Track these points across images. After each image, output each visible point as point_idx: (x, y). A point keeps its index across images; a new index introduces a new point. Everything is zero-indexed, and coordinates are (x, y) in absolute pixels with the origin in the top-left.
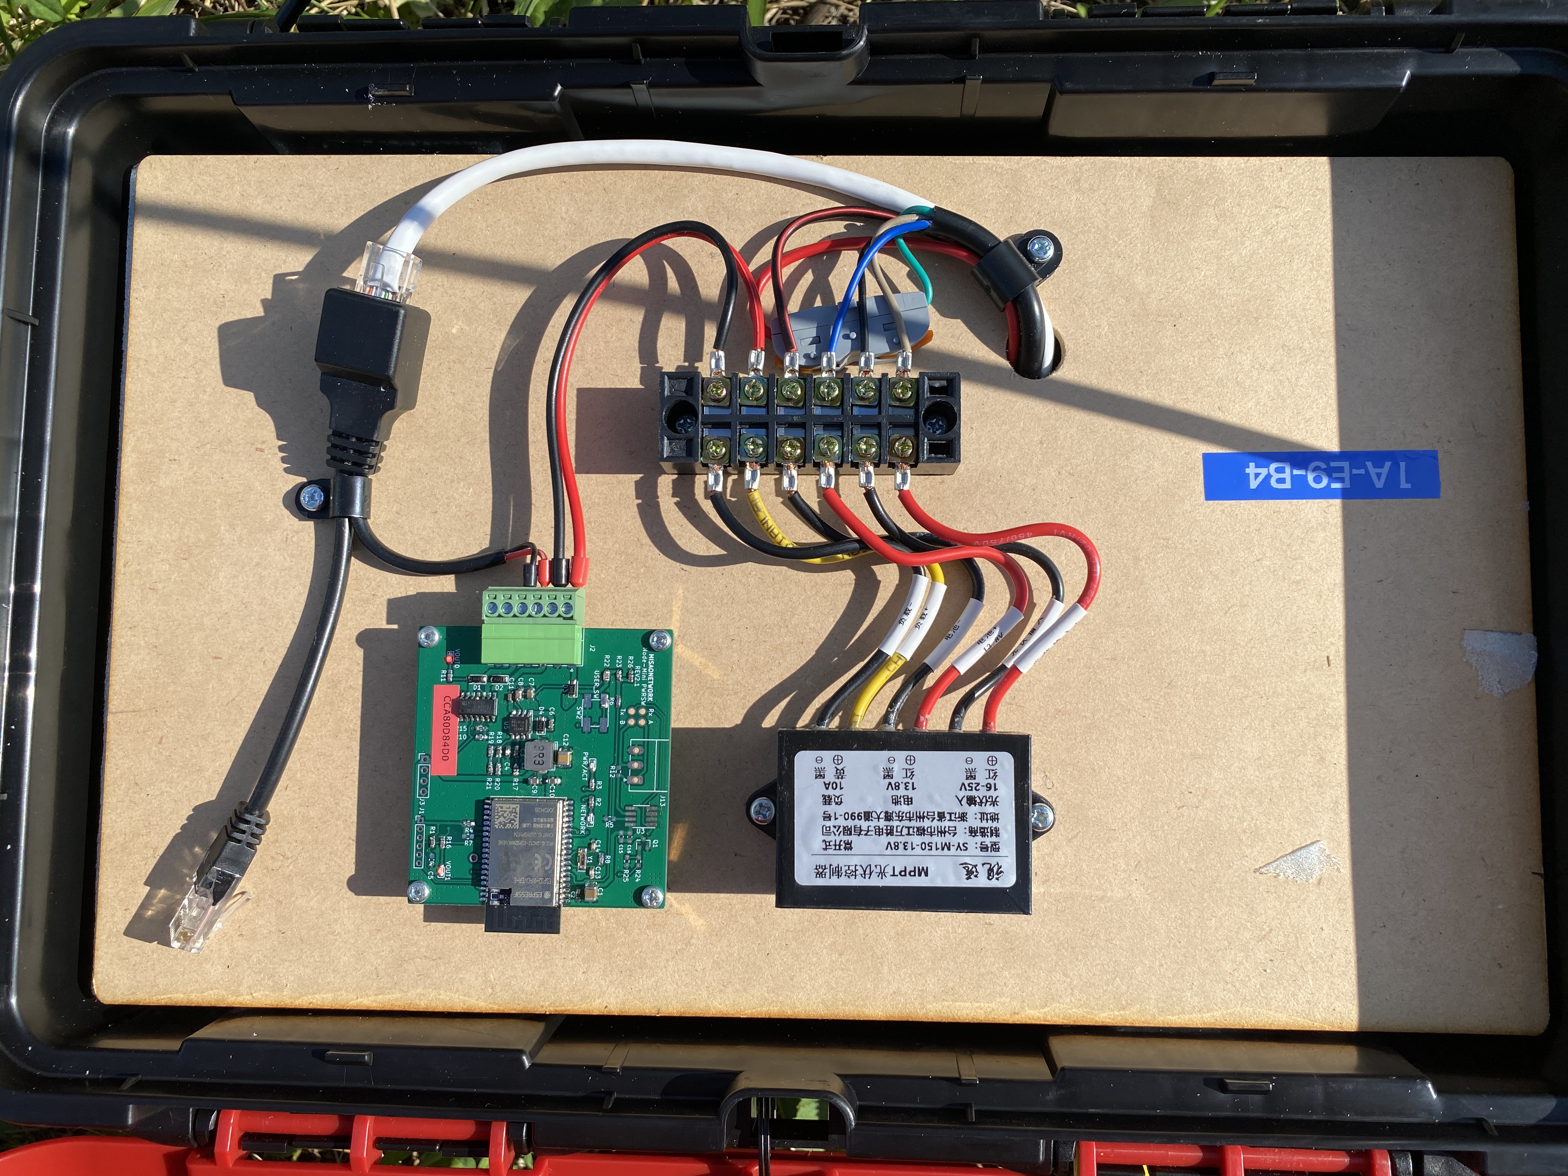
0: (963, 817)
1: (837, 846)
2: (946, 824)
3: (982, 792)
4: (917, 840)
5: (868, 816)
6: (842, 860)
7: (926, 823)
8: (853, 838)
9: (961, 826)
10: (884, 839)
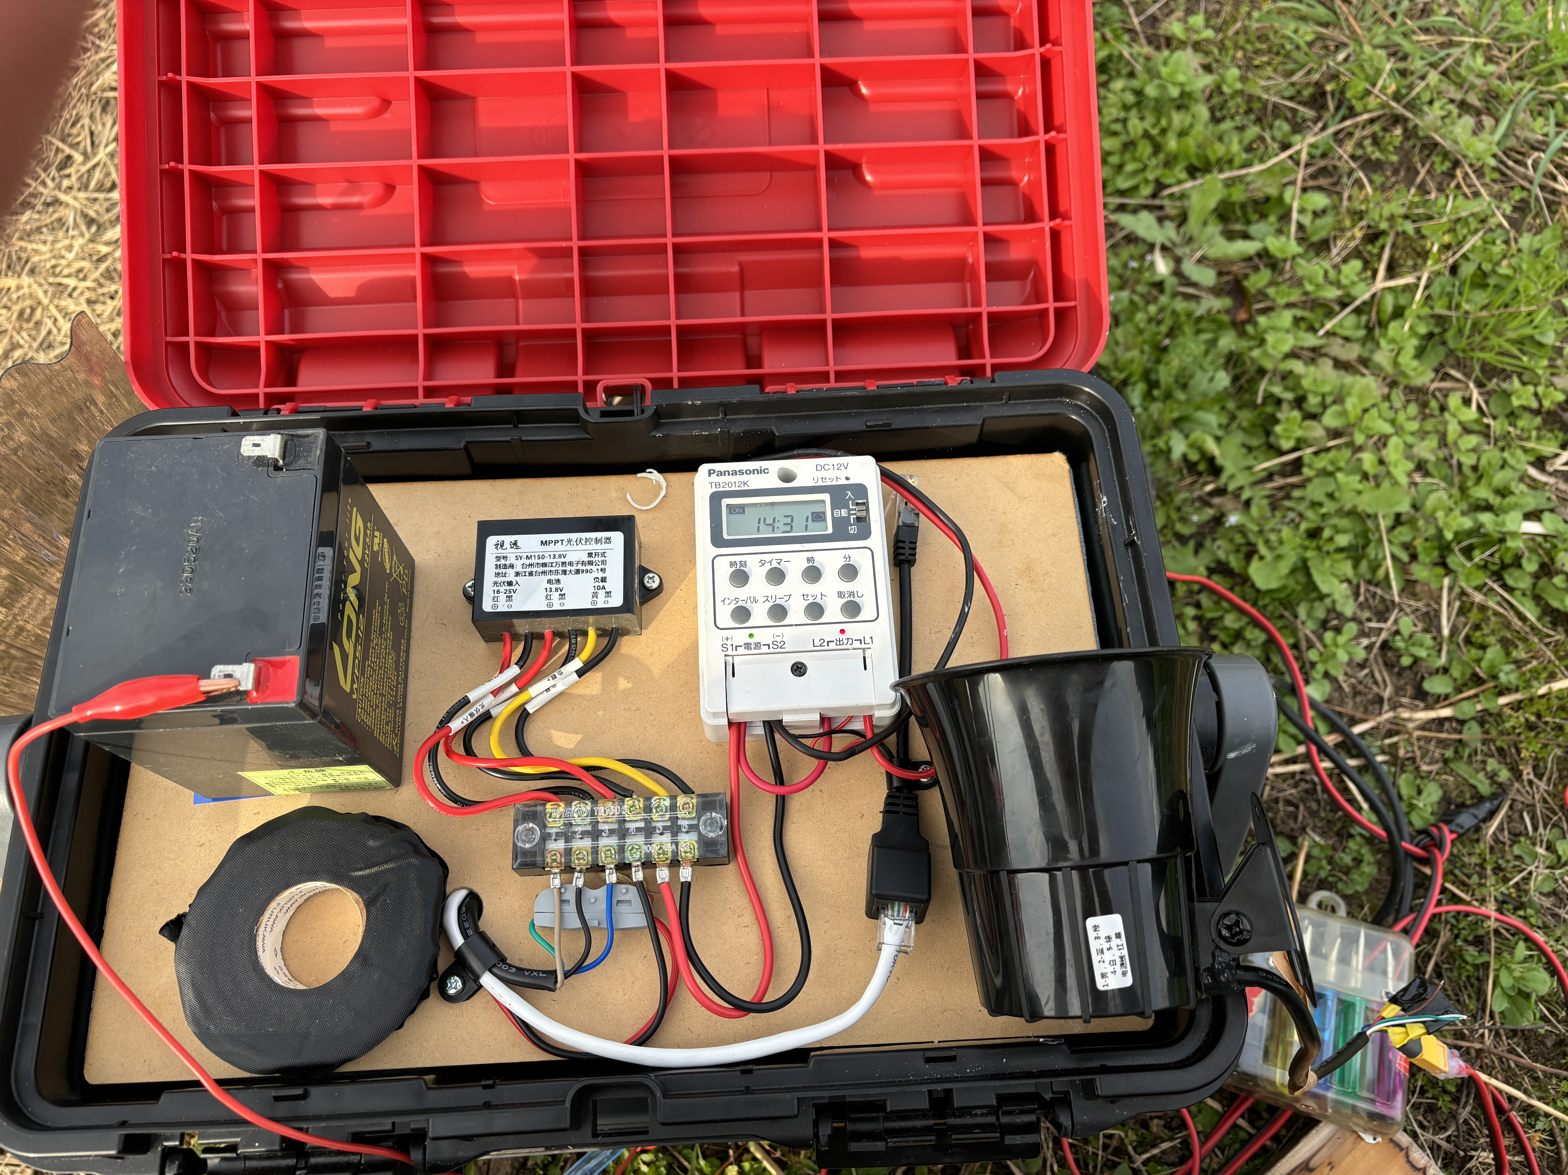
0: (517, 574)
1: (597, 554)
2: (529, 570)
3: (502, 589)
4: (547, 560)
5: (578, 572)
6: (593, 547)
7: (541, 569)
8: (586, 559)
9: (519, 568)
10: (567, 560)
